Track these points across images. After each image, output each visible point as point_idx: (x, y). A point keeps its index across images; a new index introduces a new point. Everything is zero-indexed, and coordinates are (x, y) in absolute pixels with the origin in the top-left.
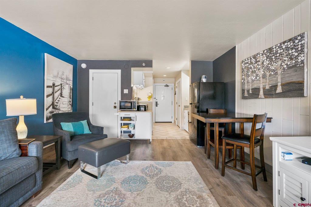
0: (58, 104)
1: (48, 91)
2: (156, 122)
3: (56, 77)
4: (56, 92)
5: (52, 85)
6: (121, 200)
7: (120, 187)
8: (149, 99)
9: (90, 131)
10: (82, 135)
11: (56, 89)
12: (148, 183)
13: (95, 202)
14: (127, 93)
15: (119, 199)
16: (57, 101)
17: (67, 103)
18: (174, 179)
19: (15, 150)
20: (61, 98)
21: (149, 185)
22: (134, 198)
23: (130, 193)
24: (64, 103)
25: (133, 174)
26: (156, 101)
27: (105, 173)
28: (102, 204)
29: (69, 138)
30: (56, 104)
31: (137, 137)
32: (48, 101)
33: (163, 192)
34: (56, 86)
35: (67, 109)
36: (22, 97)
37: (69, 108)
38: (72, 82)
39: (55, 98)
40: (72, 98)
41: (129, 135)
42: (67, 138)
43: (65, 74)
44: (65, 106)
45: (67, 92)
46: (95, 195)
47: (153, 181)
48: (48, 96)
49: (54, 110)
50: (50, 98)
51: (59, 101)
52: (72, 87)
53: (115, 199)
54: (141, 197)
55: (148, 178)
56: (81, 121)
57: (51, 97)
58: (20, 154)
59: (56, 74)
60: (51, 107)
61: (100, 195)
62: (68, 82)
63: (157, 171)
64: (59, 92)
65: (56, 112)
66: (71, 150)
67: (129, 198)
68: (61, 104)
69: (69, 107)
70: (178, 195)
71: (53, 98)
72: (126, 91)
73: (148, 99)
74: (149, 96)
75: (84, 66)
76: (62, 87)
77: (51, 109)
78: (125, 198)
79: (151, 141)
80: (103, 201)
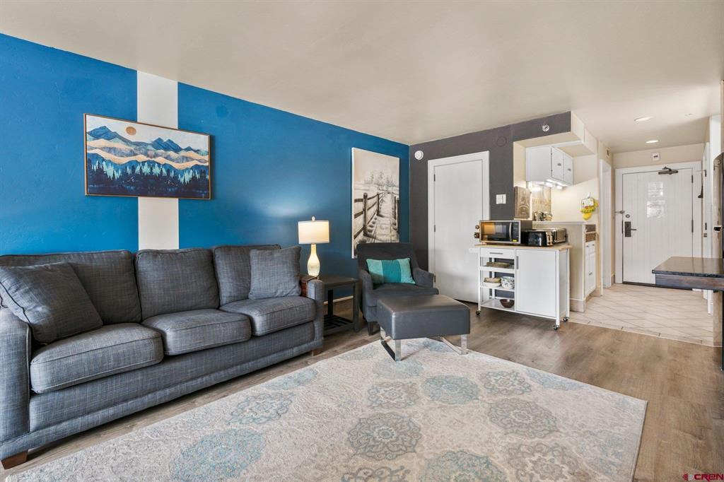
0: (374, 228)
1: (357, 207)
2: (624, 283)
3: (368, 183)
4: (369, 208)
5: (362, 197)
6: (408, 401)
7: (420, 384)
8: (587, 216)
9: (413, 278)
10: (398, 284)
11: (370, 202)
12: (477, 399)
13: (370, 388)
14: (505, 202)
15: (405, 400)
16: (371, 223)
17: (389, 226)
18: (548, 415)
19: (295, 287)
20: (379, 218)
21: (474, 403)
22: (431, 409)
23: (429, 399)
24: (384, 226)
25: (460, 375)
26: (626, 220)
27: (415, 356)
28: (379, 395)
29: (371, 286)
30: (369, 228)
31: (519, 308)
32: (357, 223)
33: (494, 426)
34: (370, 198)
35: (388, 238)
36: (313, 218)
37: (393, 236)
38: (398, 189)
39: (368, 218)
40: (399, 217)
41: (501, 300)
42: (367, 284)
43: (384, 177)
44: (385, 231)
45: (388, 206)
46: (378, 380)
47: (489, 400)
48: (356, 216)
49: (365, 238)
50: (361, 218)
51: (374, 223)
52: (397, 197)
53: (400, 397)
54: (442, 413)
55: (484, 391)
56: (399, 260)
57: (362, 216)
58: (300, 293)
59: (368, 177)
60: (362, 233)
61: (383, 383)
62: (390, 189)
63: (518, 387)
64: (375, 208)
65: (370, 241)
66: (371, 305)
67: (421, 405)
68: (378, 229)
69: (392, 233)
70: (522, 445)
71: (365, 217)
72: (501, 199)
73: (583, 215)
74: (587, 207)
75: (419, 155)
76: (379, 199)
77: (361, 237)
78: (415, 403)
79: (558, 323)
80: (382, 391)
